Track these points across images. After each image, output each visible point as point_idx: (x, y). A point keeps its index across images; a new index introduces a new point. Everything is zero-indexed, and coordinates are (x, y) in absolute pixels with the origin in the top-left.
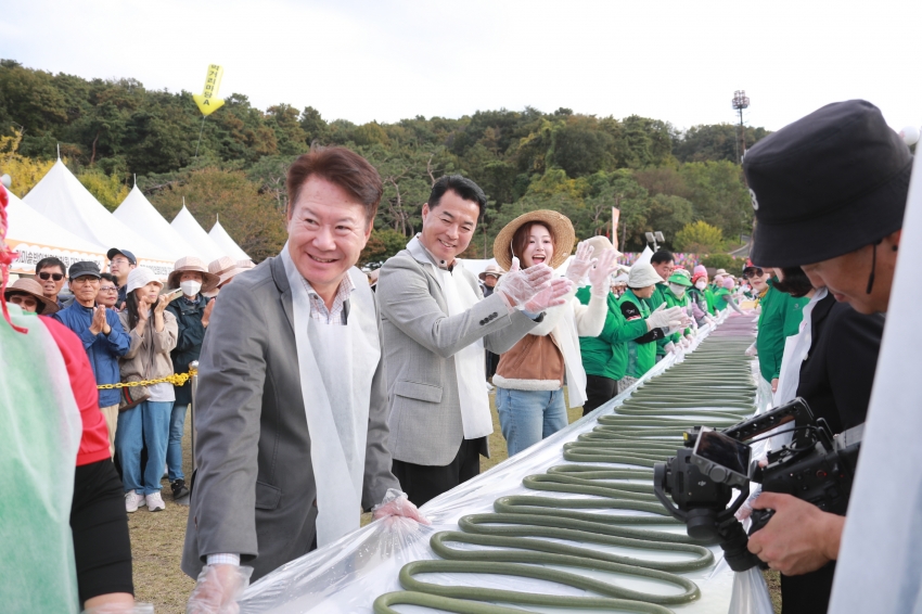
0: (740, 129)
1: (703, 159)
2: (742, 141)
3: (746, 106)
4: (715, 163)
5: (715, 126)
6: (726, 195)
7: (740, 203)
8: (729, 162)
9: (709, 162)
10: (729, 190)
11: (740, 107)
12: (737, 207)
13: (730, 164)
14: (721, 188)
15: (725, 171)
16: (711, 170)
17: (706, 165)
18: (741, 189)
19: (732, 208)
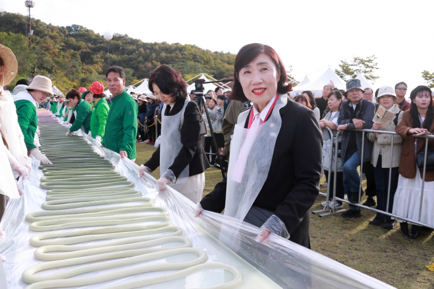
0: (28, 19)
1: (7, 31)
2: (29, 25)
3: (32, 7)
4: (14, 35)
5: (13, 14)
6: (20, 53)
7: (27, 58)
8: (22, 35)
9: (11, 33)
10: (21, 50)
11: (29, 6)
12: (26, 60)
13: (22, 36)
14: (17, 48)
15: (20, 40)
16: (11, 38)
17: (9, 34)
18: (28, 51)
19: (23, 60)
